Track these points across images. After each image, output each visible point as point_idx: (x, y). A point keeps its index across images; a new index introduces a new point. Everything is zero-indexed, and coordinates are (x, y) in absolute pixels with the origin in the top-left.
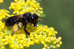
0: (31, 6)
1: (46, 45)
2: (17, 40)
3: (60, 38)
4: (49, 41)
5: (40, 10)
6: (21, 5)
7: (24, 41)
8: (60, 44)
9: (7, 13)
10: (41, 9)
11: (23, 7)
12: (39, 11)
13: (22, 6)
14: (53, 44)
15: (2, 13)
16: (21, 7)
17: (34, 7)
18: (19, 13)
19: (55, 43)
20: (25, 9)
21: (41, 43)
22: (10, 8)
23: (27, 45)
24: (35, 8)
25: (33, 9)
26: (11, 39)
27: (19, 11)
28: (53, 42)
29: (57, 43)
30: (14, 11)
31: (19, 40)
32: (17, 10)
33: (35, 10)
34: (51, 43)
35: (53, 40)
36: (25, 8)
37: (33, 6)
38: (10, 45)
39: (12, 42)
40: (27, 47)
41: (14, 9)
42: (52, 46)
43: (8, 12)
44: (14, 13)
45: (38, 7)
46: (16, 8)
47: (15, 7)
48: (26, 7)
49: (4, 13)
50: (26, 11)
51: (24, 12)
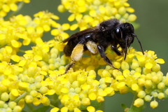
0: (108, 4)
1: (141, 93)
2: (76, 83)
4: (149, 83)
5: (130, 14)
6: (86, 2)
7: (92, 87)
9: (53, 20)
10: (131, 10)
11: (91, 7)
12: (126, 15)
13: (89, 5)
14: (157, 88)
15: (42, 19)
16: (87, 6)
17: (114, 7)
18: (82, 19)
19: (161, 85)
20: (95, 10)
21: (130, 88)
22: (60, 8)
23: (99, 97)
24: (118, 8)
25: (114, 10)
26: (62, 83)
27: (81, 16)
28: (156, 85)
30: (70, 14)
31: (81, 84)
32: (77, 12)
33: (119, 13)
34: (154, 87)
35: (158, 80)
36: (96, 7)
37: (112, 3)
38: (60, 98)
39: (64, 90)
40: (99, 101)
41: (70, 11)
42: (156, 93)
43: (56, 18)
44: (71, 19)
45: (126, 7)
46: (75, 8)
47: (72, 6)
48: (98, 6)
49: (47, 19)
50: (97, 15)
51: (93, 18)
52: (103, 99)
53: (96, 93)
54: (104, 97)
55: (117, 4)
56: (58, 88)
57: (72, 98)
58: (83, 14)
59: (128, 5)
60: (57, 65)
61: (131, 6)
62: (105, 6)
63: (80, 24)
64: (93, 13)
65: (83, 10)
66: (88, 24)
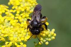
0: (28, 2)
6: (19, 1)
7: (23, 35)
8: (54, 36)
9: (6, 8)
11: (21, 3)
15: (2, 8)
16: (19, 3)
17: (31, 3)
18: (18, 8)
20: (23, 4)
22: (9, 4)
23: (25, 40)
25: (31, 5)
32: (16, 5)
36: (23, 3)
37: (30, 2)
38: (9, 38)
39: (11, 35)
40: (25, 41)
41: (13, 5)
45: (35, 3)
47: (14, 3)
49: (4, 8)
50: (24, 6)
51: (22, 7)
52: (26, 41)
53: (24, 38)
55: (32, 2)
56: (9, 34)
57: (14, 38)
58: (18, 6)
60: (7, 26)
61: (37, 3)
62: (27, 3)
63: (17, 10)
65: (18, 4)
66: (20, 10)
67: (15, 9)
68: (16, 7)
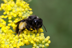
0: (20, 7)
1: (35, 45)
2: (8, 40)
3: (48, 37)
4: (38, 40)
5: (30, 11)
6: (11, 6)
7: (15, 42)
8: (48, 43)
10: (31, 9)
11: (13, 8)
12: (28, 11)
14: (41, 43)
16: (11, 8)
17: (23, 8)
18: (9, 13)
19: (43, 42)
20: (15, 9)
21: (30, 43)
24: (25, 9)
25: (23, 10)
26: (2, 39)
27: (9, 12)
28: (41, 41)
29: (46, 43)
30: (4, 11)
31: (10, 40)
32: (7, 10)
33: (25, 11)
34: (40, 42)
35: (42, 39)
36: (15, 8)
37: (22, 6)
39: (3, 42)
41: (4, 10)
42: (41, 45)
44: (5, 13)
45: (28, 8)
46: (6, 9)
47: (5, 8)
48: (16, 8)
50: (16, 12)
51: (14, 13)
53: (16, 44)
54: (20, 47)
58: (10, 11)
59: (29, 7)
61: (30, 8)
62: (19, 8)
64: (14, 11)
66: (12, 15)
67: (6, 15)
68: (8, 13)
